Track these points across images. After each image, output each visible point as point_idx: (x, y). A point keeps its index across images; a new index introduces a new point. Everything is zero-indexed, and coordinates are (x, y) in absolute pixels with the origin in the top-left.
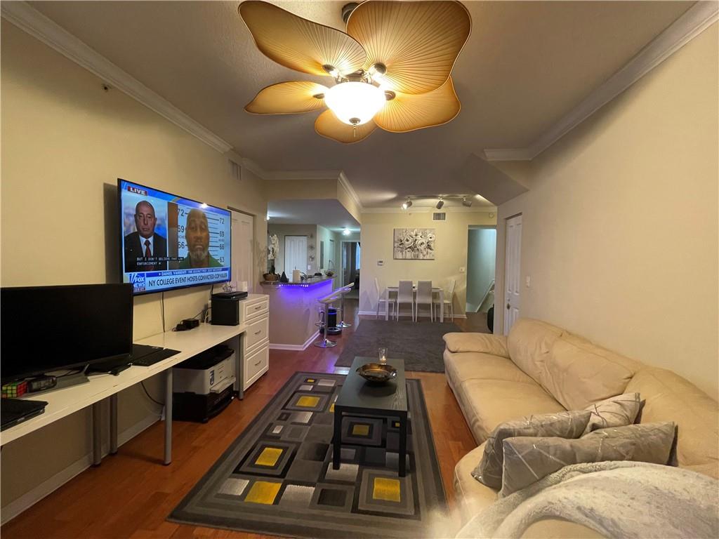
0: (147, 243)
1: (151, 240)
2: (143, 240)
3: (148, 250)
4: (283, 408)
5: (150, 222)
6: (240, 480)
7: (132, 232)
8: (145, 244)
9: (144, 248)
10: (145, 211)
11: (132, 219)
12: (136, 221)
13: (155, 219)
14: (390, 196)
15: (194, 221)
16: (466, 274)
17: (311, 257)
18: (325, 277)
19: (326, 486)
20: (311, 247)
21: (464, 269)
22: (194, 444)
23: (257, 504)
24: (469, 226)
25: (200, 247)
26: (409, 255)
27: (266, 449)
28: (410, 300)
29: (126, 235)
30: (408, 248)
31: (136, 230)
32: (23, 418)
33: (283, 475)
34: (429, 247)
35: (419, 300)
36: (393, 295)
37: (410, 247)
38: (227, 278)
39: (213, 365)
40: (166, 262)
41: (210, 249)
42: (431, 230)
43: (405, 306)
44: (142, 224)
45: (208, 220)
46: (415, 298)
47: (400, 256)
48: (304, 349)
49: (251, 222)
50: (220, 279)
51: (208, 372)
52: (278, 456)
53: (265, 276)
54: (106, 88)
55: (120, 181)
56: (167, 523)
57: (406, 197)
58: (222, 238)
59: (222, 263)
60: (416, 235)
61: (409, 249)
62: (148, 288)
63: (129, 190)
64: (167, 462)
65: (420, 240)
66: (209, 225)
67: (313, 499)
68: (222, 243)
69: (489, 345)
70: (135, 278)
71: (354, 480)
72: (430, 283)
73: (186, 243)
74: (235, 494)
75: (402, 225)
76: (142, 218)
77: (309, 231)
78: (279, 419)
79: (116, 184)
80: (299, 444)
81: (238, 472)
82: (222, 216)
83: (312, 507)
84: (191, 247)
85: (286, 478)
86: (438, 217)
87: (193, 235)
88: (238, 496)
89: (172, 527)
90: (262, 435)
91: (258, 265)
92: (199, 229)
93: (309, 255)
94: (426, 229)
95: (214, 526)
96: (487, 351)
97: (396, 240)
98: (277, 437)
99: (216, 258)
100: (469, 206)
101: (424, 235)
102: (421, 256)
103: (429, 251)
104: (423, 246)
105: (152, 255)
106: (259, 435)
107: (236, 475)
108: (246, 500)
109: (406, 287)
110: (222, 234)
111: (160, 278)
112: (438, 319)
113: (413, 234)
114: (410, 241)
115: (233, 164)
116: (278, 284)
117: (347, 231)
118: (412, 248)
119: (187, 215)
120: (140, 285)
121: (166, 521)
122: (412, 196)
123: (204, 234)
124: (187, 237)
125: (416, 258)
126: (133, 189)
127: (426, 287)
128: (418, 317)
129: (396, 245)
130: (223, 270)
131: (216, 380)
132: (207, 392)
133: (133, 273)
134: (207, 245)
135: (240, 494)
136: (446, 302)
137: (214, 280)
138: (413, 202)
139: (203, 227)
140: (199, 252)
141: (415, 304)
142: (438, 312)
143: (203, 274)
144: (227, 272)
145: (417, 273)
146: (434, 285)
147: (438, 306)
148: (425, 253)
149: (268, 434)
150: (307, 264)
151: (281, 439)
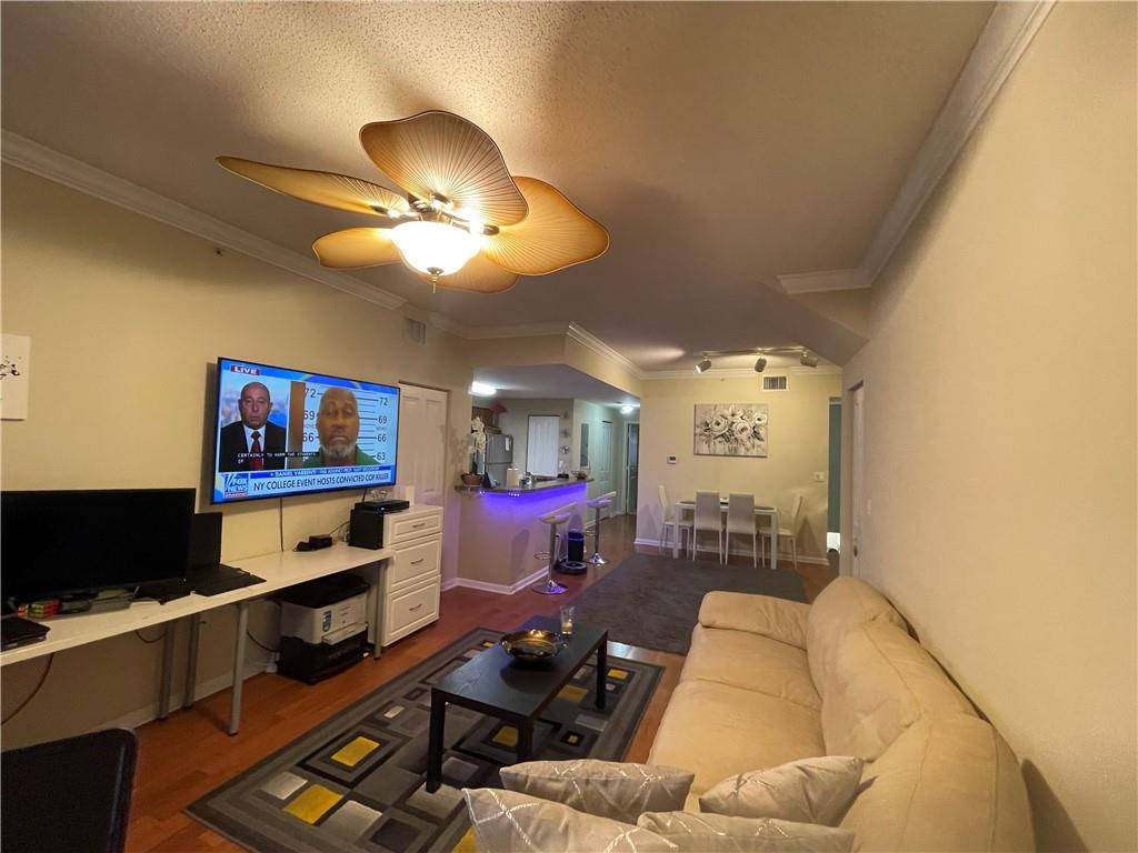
0: (255, 436)
1: (262, 431)
2: (249, 432)
3: (256, 445)
4: (423, 682)
5: (262, 409)
6: (298, 778)
7: (233, 421)
8: (252, 436)
9: (250, 442)
10: (255, 394)
11: (236, 405)
12: (241, 408)
13: (271, 405)
14: (674, 353)
15: (333, 403)
16: (827, 483)
17: (564, 448)
18: (572, 478)
19: (400, 815)
20: (566, 434)
21: (824, 475)
22: (279, 713)
23: (295, 817)
24: (831, 399)
25: (342, 439)
26: (721, 447)
27: (361, 739)
28: (716, 525)
29: (225, 425)
30: (720, 436)
31: (240, 419)
32: (15, 644)
33: (351, 785)
34: (756, 435)
35: (732, 527)
36: (688, 515)
37: (722, 435)
38: (389, 480)
39: (332, 603)
40: (283, 458)
41: (358, 441)
42: (759, 406)
43: (707, 536)
44: (250, 410)
45: (358, 401)
46: (724, 523)
47: (704, 449)
48: (513, 593)
49: (444, 402)
50: (375, 481)
51: (320, 613)
52: (367, 752)
53: (463, 477)
54: (219, 252)
55: (220, 359)
56: (182, 816)
57: (701, 354)
58: (382, 425)
59: (381, 461)
60: (733, 415)
61: (719, 439)
62: (252, 492)
63: (233, 370)
64: (233, 732)
65: (739, 424)
66: (360, 408)
67: (368, 831)
68: (382, 432)
69: (773, 621)
70: (234, 481)
71: (443, 815)
72: (751, 499)
73: (316, 434)
74: (279, 796)
75: (708, 398)
76: (250, 404)
77: (560, 408)
78: (407, 697)
79: (216, 362)
80: (407, 739)
81: (304, 766)
82: (384, 395)
83: (360, 843)
84: (326, 439)
85: (355, 790)
86: (775, 383)
87: (329, 423)
88: (280, 800)
89: (181, 821)
90: (369, 716)
91: (453, 462)
92: (341, 415)
93: (563, 445)
94: (751, 405)
95: (226, 835)
96: (766, 631)
97: (698, 423)
98: (385, 723)
99: (370, 454)
100: (814, 366)
101: (747, 414)
102: (742, 451)
103: (757, 441)
104: (745, 433)
105: (262, 449)
106: (365, 715)
107: (299, 769)
108: (284, 810)
109: (708, 502)
110: (382, 419)
111: (272, 480)
112: (768, 562)
113: (728, 413)
114: (722, 424)
115: (411, 322)
116: (477, 490)
117: (627, 408)
118: (727, 437)
119: (320, 396)
120: (240, 488)
121: (182, 812)
122: (710, 353)
123: (349, 422)
124: (320, 426)
125: (734, 454)
126: (239, 369)
127: (742, 505)
128: (729, 556)
129: (698, 431)
130: (382, 468)
131: (334, 624)
132: (317, 641)
133: (230, 473)
134: (355, 436)
135: (284, 798)
136: (784, 532)
137: (365, 483)
138: (713, 362)
139: (349, 411)
140: (339, 447)
141: (724, 532)
142: (768, 549)
143: (344, 475)
144: (389, 472)
145: (731, 479)
146: (757, 502)
147: (768, 539)
148: (749, 445)
149: (377, 716)
150: (559, 459)
151: (389, 728)
